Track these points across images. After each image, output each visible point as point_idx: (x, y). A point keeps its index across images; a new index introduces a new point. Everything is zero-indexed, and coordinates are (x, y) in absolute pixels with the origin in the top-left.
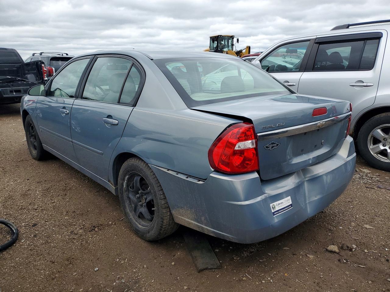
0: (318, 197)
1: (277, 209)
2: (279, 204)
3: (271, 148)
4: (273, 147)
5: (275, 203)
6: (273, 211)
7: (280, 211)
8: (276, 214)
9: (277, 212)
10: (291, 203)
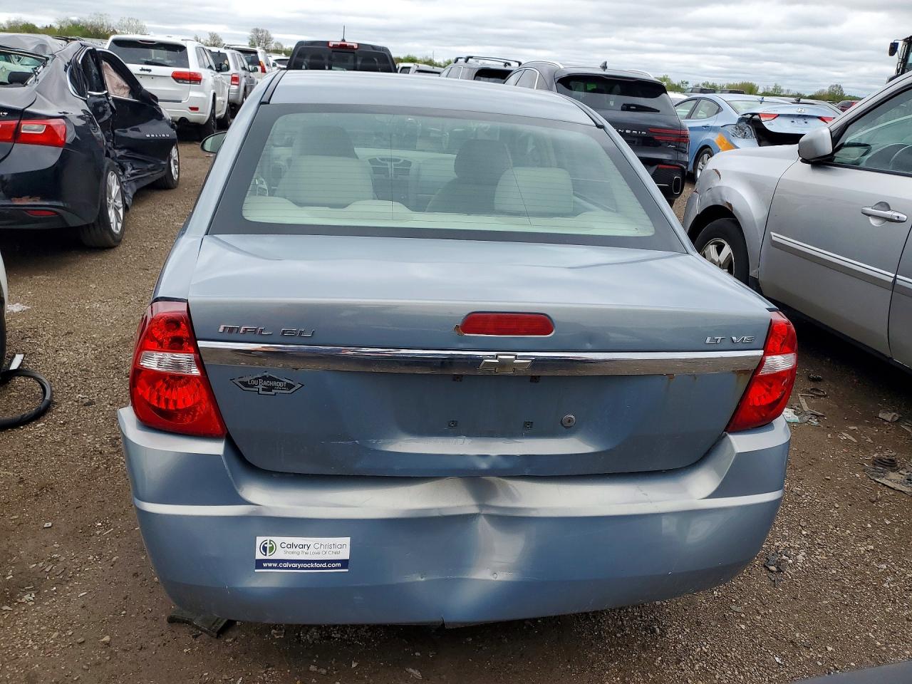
0: (502, 577)
1: (279, 554)
2: (292, 546)
3: (263, 390)
4: (270, 388)
5: (278, 540)
6: (259, 556)
7: (286, 565)
8: (268, 568)
9: (275, 565)
10: (346, 556)
